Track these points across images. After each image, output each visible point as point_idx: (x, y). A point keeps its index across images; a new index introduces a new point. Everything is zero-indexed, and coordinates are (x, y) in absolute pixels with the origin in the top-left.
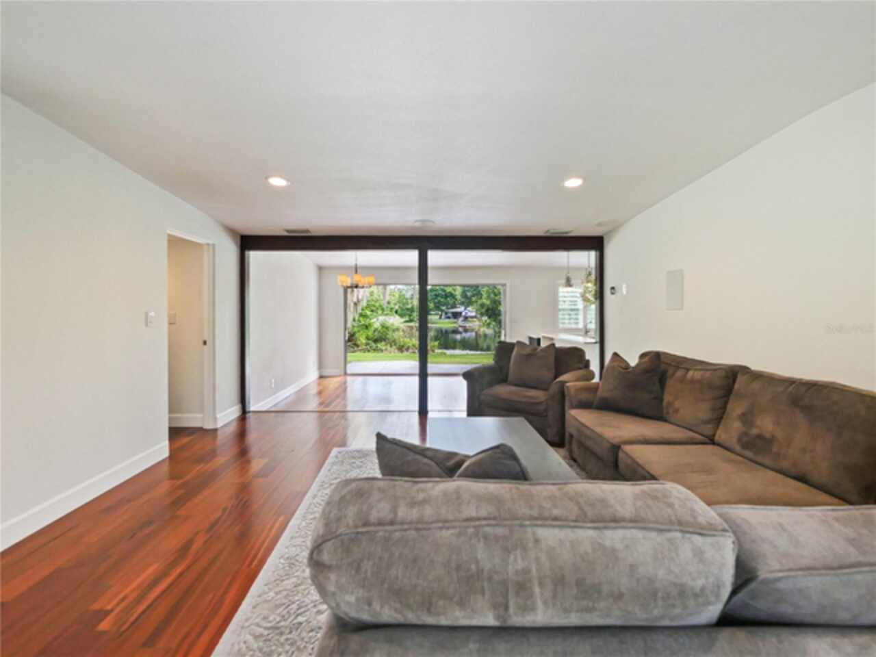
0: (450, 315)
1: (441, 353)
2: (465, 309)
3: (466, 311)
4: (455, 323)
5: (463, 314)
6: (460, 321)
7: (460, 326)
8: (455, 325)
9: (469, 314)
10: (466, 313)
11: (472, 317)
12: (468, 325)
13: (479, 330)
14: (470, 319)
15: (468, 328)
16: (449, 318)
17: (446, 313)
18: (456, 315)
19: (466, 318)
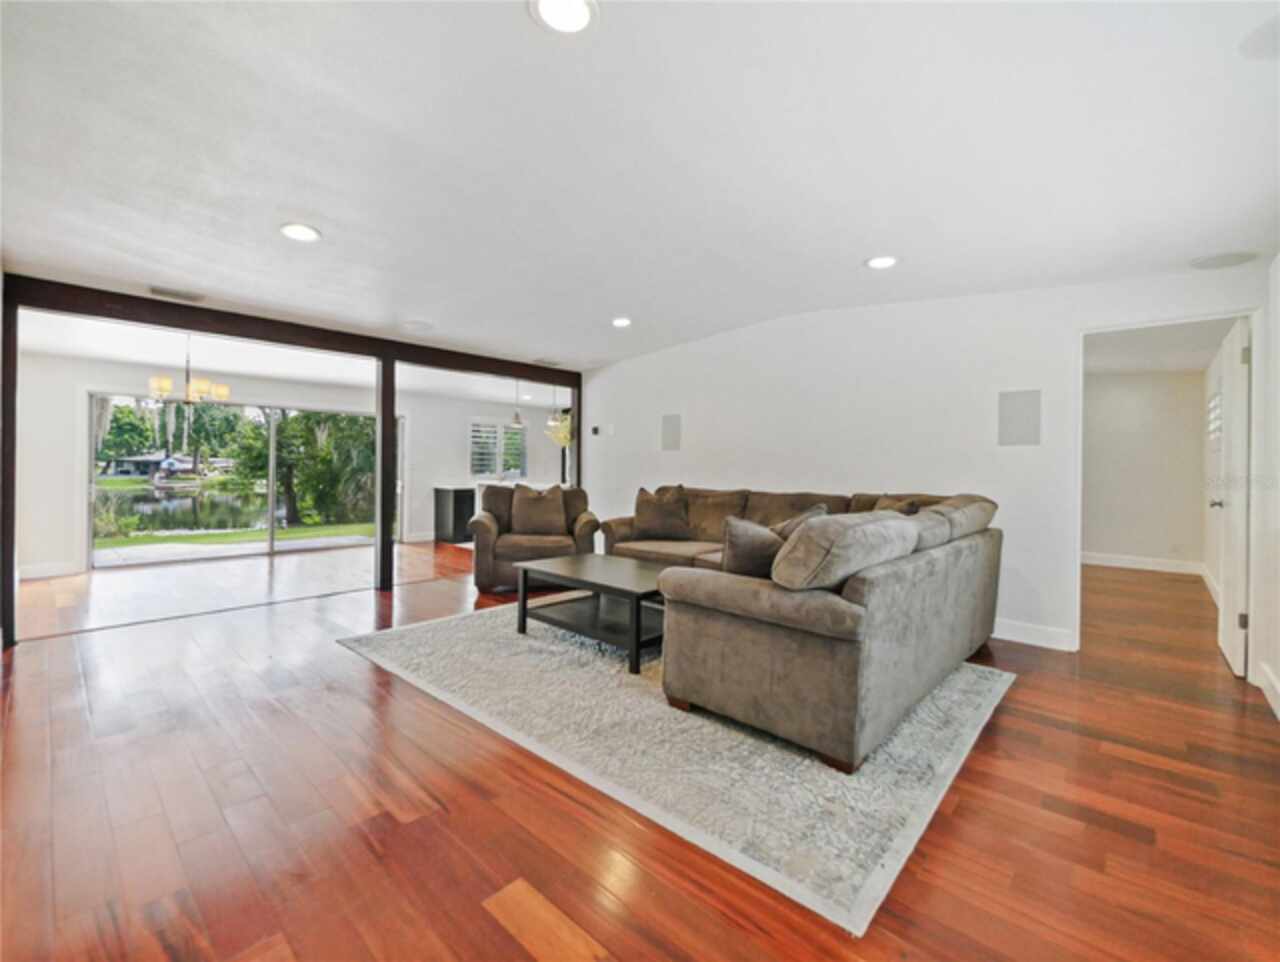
0: (126, 467)
1: (147, 536)
2: (168, 456)
3: (171, 460)
4: (145, 482)
5: (164, 465)
6: (158, 478)
7: (158, 488)
8: (146, 486)
9: (178, 466)
10: (171, 464)
11: (185, 471)
12: (177, 485)
13: (201, 494)
14: (180, 475)
15: (176, 490)
16: (127, 473)
17: (119, 463)
18: (145, 468)
19: (171, 474)
